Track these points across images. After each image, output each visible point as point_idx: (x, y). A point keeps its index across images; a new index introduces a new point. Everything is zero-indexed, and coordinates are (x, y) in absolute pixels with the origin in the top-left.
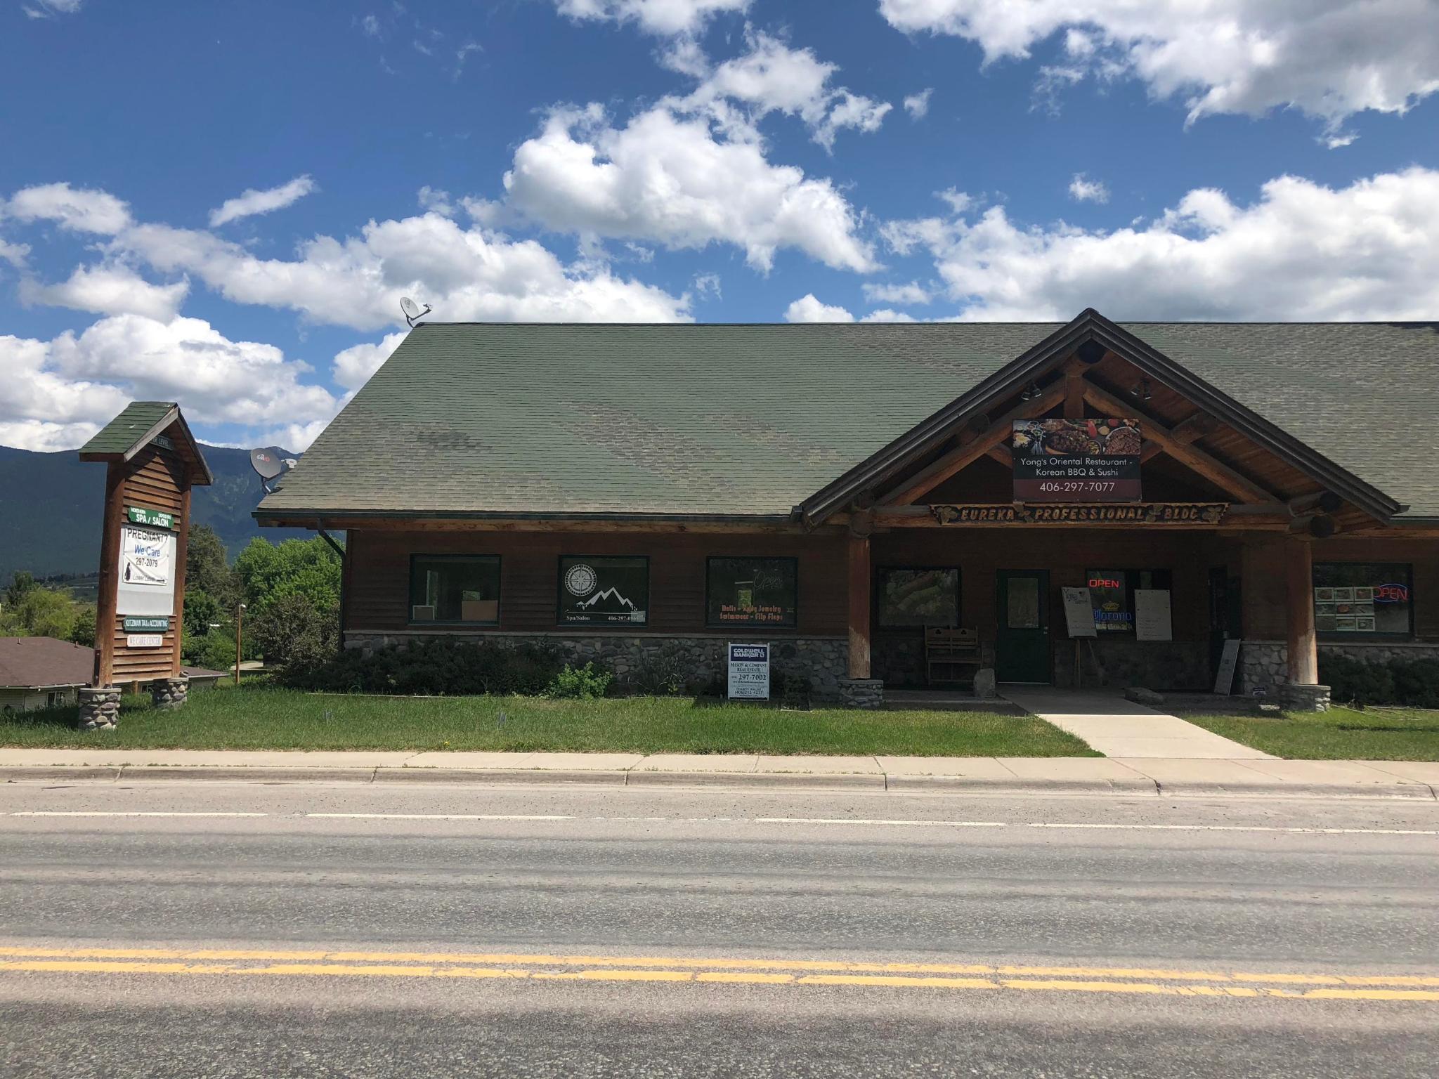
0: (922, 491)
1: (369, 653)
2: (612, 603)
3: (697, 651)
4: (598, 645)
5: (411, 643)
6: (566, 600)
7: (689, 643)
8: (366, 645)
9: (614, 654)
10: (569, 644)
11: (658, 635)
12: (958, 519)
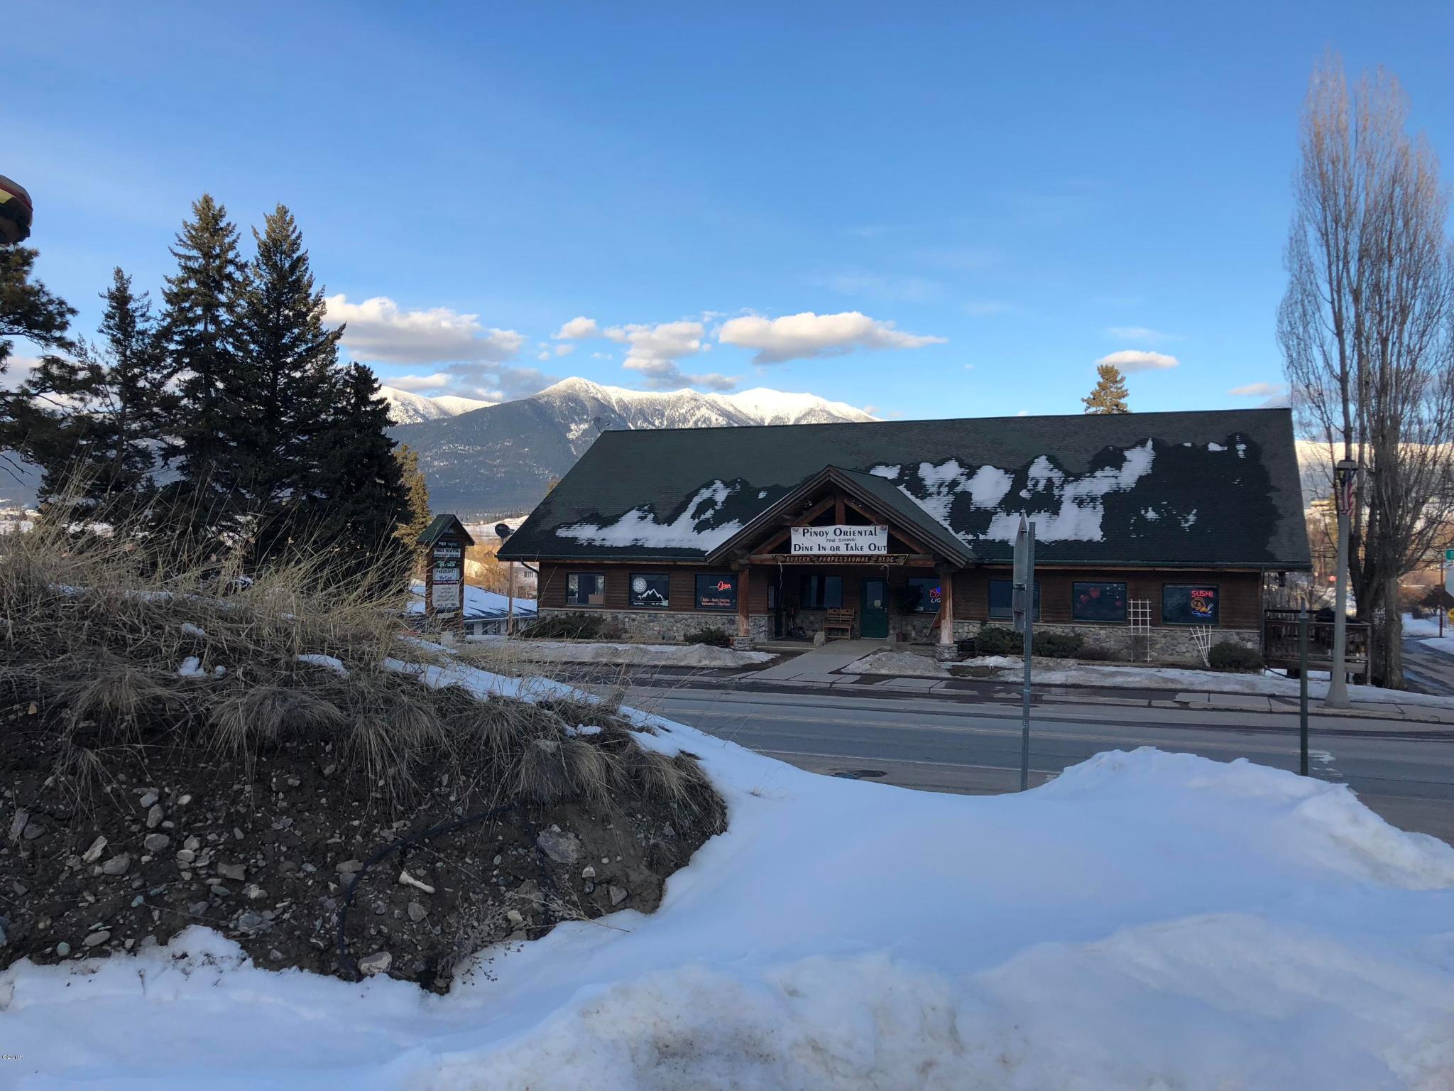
0: (770, 548)
1: (549, 618)
2: (653, 597)
3: (690, 620)
4: (646, 617)
5: (567, 614)
6: (633, 595)
7: (687, 617)
8: (548, 615)
9: (653, 621)
10: (634, 616)
11: (672, 612)
12: (785, 561)
